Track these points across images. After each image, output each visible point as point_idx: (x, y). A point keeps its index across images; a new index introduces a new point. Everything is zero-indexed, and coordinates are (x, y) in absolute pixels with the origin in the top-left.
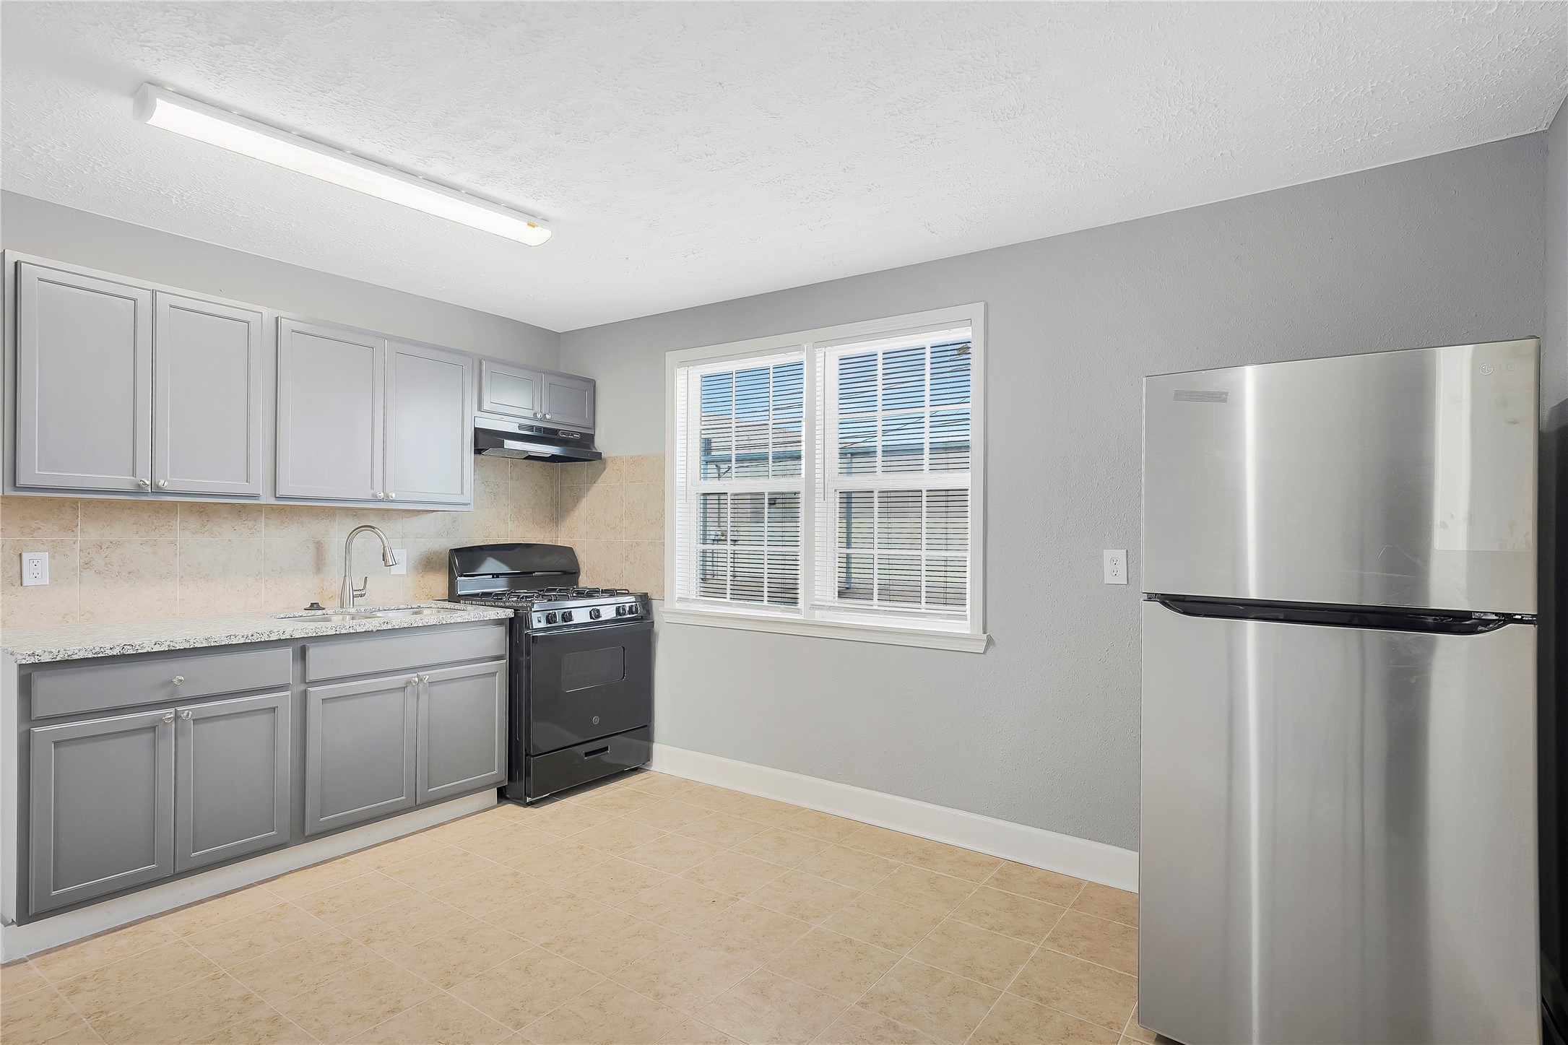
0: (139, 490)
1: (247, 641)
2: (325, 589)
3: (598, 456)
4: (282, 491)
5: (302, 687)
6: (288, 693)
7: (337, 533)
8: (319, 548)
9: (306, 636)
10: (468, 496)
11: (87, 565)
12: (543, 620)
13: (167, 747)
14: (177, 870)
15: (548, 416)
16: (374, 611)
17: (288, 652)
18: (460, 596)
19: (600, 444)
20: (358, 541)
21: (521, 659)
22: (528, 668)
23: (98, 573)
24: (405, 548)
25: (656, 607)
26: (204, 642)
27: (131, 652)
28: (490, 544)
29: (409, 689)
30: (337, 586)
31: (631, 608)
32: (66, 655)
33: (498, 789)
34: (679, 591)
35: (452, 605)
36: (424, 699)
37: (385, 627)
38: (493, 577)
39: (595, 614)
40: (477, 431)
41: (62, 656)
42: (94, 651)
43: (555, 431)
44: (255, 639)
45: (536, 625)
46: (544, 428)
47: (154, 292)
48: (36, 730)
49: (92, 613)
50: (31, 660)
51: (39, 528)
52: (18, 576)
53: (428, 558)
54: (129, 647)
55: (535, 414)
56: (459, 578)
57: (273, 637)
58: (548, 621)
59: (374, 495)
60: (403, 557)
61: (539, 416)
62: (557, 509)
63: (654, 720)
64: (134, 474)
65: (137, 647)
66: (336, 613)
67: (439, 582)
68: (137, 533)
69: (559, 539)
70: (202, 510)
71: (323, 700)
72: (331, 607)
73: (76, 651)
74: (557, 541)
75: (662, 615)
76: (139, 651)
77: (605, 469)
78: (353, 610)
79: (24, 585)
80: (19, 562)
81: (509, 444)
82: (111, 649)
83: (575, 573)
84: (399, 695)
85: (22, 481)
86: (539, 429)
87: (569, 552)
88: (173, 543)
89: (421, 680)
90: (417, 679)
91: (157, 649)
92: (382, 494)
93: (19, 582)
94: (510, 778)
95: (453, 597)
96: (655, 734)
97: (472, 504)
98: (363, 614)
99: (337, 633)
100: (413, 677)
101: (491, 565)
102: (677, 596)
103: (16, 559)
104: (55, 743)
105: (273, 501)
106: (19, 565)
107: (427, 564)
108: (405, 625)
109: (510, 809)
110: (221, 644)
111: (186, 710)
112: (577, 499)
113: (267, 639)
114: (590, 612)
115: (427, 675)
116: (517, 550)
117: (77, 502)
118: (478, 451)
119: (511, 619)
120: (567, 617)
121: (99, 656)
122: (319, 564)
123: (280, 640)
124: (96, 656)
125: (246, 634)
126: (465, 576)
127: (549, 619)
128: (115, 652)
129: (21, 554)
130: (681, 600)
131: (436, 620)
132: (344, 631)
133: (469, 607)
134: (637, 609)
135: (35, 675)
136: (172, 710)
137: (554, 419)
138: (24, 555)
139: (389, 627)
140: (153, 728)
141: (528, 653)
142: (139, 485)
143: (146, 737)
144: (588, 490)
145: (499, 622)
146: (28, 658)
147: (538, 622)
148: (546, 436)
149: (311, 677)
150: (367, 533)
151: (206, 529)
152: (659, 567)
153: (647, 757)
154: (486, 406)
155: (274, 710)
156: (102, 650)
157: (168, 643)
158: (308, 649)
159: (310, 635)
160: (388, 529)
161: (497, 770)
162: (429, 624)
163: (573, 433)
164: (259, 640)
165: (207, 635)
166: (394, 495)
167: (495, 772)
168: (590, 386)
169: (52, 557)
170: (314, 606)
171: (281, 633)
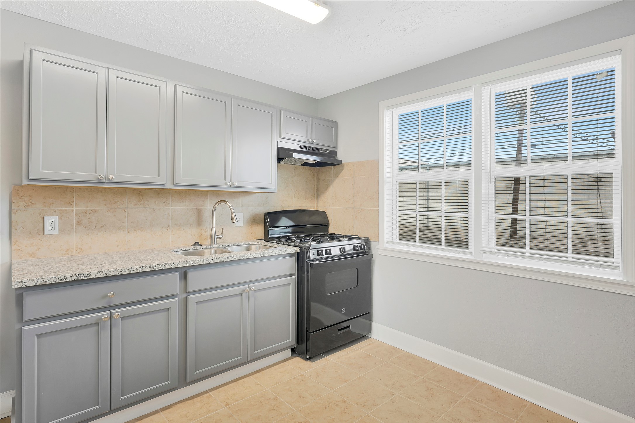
0: (99, 181)
1: (152, 270)
2: (202, 234)
3: (340, 162)
4: (177, 182)
5: (184, 295)
6: (176, 299)
7: (208, 205)
8: (199, 213)
9: (186, 266)
10: (274, 185)
11: (79, 223)
12: (316, 254)
13: (106, 335)
14: (112, 408)
15: (314, 141)
16: (227, 247)
17: (176, 275)
18: (270, 238)
19: (339, 156)
20: (219, 208)
21: (303, 275)
22: (308, 280)
23: (85, 227)
24: (243, 212)
25: (373, 244)
26: (127, 271)
27: (83, 278)
28: (284, 210)
29: (244, 295)
30: (208, 234)
31: (361, 246)
32: (43, 282)
33: (291, 349)
34: (387, 238)
35: (266, 243)
36: (252, 300)
37: (230, 259)
38: (286, 228)
39: (342, 250)
40: (279, 149)
41: (40, 282)
42: (60, 279)
43: (318, 149)
44: (157, 268)
45: (312, 257)
46: (313, 148)
47: (107, 70)
48: (25, 328)
49: (82, 249)
50: (21, 285)
51: (53, 203)
52: (42, 229)
53: (254, 217)
54: (81, 275)
55: (308, 140)
56: (269, 229)
57: (168, 267)
58: (318, 255)
59: (226, 184)
60: (241, 217)
61: (310, 141)
62: (317, 191)
63: (373, 309)
64: (96, 172)
65: (87, 275)
66: (207, 248)
67: (260, 231)
68: (105, 205)
69: (318, 207)
70: (139, 192)
71: (196, 302)
72: (205, 244)
73: (49, 279)
74: (317, 208)
75: (377, 250)
76: (88, 278)
77: (343, 169)
78: (215, 246)
79: (45, 234)
80: (42, 221)
81: (296, 155)
82: (71, 277)
83: (327, 225)
84: (239, 298)
85: (33, 176)
86: (310, 148)
87: (323, 214)
88: (124, 210)
89: (250, 289)
90: (248, 289)
91: (99, 276)
92: (230, 183)
93: (43, 233)
94: (298, 342)
95: (267, 239)
96: (373, 317)
97: (276, 188)
98: (221, 248)
99: (204, 263)
100: (245, 287)
101: (284, 221)
102: (386, 240)
103: (41, 220)
104: (37, 335)
105: (173, 187)
106: (42, 223)
107: (253, 221)
108: (242, 258)
109: (298, 360)
110: (137, 272)
111: (117, 312)
112: (327, 186)
113: (164, 268)
114: (340, 249)
115: (253, 286)
116: (296, 213)
117: (74, 189)
118: (279, 160)
119: (298, 253)
120: (328, 252)
121: (63, 281)
122: (199, 222)
123: (171, 268)
124: (61, 281)
125: (151, 265)
126: (273, 227)
127: (319, 253)
128: (73, 279)
129: (43, 218)
130: (388, 242)
131: (258, 254)
132: (207, 262)
133: (275, 245)
134: (364, 246)
135: (24, 294)
136: (109, 312)
137: (318, 143)
138: (45, 218)
139: (233, 259)
140: (98, 324)
141: (308, 272)
142: (99, 179)
143: (94, 329)
144: (334, 181)
145: (292, 255)
146: (18, 284)
147: (312, 254)
148: (314, 151)
149: (189, 289)
150: (223, 204)
151: (141, 203)
152: (376, 223)
153: (370, 331)
154: (283, 136)
155: (168, 309)
156: (65, 278)
157: (105, 272)
158: (188, 273)
159: (189, 265)
160: (233, 202)
161: (291, 340)
162: (255, 257)
163: (327, 150)
164: (159, 269)
165: (130, 266)
166: (236, 183)
167: (290, 340)
168: (334, 125)
169: (60, 219)
170: (196, 244)
171: (172, 264)
